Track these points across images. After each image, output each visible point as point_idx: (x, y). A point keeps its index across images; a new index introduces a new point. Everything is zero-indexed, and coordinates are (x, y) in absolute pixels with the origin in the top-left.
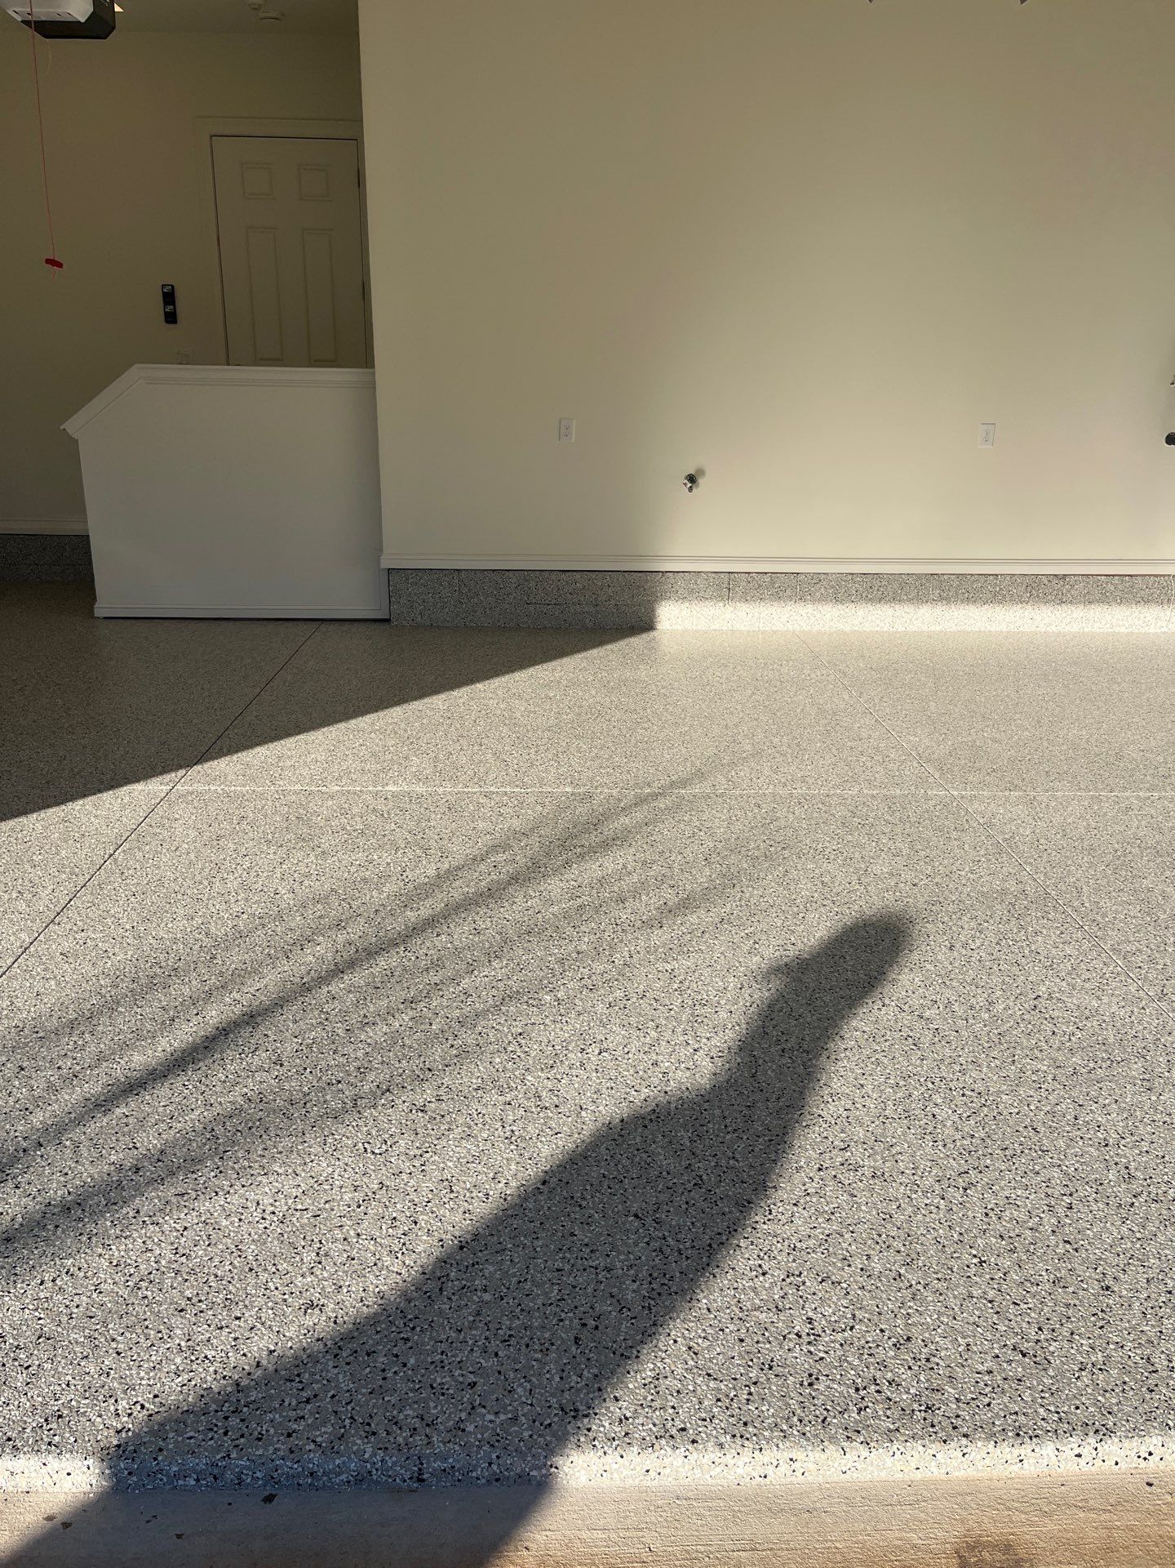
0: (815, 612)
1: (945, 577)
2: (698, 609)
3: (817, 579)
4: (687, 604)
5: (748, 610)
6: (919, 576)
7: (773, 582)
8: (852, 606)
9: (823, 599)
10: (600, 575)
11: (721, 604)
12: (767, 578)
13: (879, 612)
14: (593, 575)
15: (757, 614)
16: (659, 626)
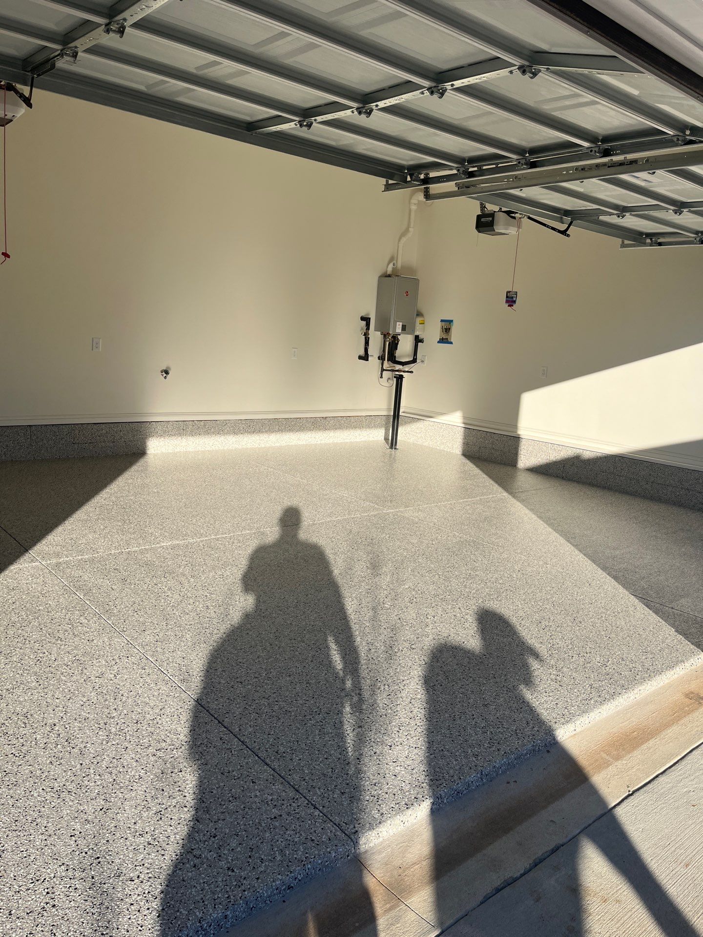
0: (225, 440)
1: (280, 420)
2: (169, 441)
3: (225, 423)
4: (163, 439)
5: (193, 440)
6: (269, 420)
7: (205, 425)
8: (241, 436)
9: (228, 433)
10: (116, 425)
11: (180, 438)
12: (202, 423)
13: (254, 438)
14: (112, 425)
15: (197, 442)
16: (148, 452)
